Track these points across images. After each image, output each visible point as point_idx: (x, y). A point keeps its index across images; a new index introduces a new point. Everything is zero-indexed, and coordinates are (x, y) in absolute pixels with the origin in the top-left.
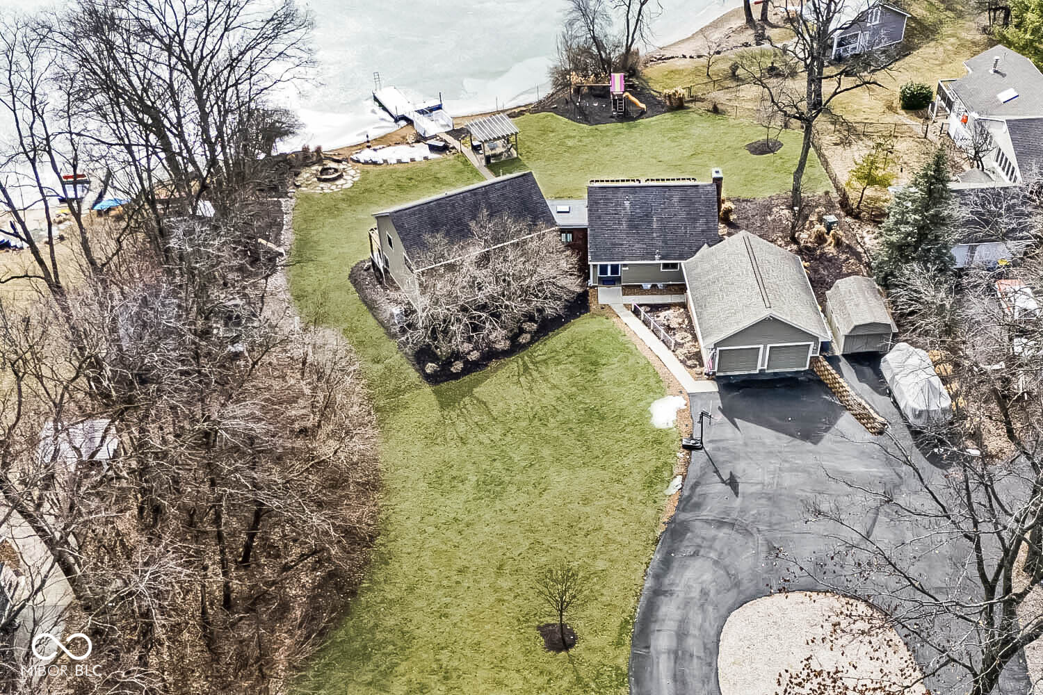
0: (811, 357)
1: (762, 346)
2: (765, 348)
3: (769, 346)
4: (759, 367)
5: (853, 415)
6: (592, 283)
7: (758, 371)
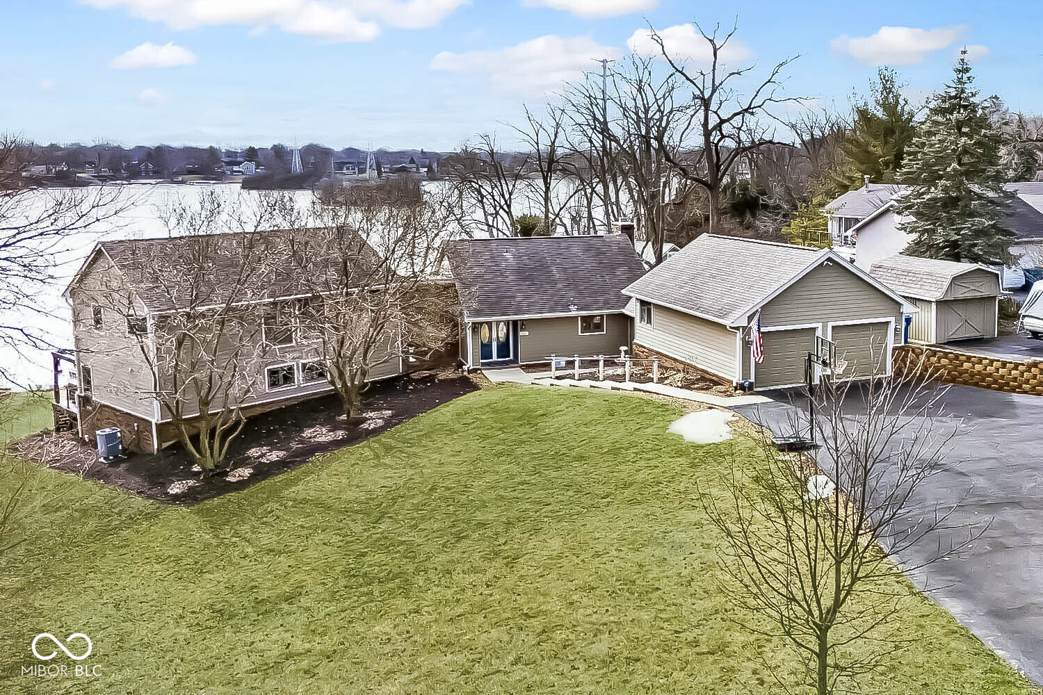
0: (893, 349)
1: (819, 325)
2: (825, 327)
3: (830, 325)
5: (1026, 392)
6: (470, 365)
7: (819, 382)
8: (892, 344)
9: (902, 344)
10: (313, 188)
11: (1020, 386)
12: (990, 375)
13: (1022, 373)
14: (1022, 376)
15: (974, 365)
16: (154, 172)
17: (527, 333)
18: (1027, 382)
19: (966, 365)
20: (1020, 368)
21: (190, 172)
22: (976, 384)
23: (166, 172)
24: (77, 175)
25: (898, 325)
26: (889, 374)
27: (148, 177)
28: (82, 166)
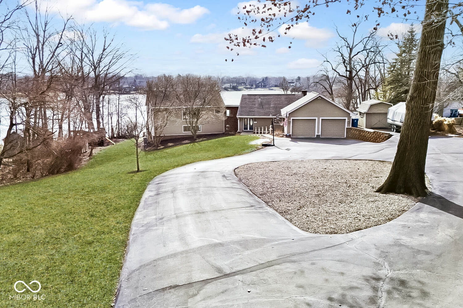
4: (316, 134)
5: (371, 142)
6: (239, 131)
7: (316, 137)
8: (346, 127)
9: (351, 127)
11: (371, 140)
13: (372, 135)
17: (256, 122)
20: (372, 133)
23: (267, 86)
24: (239, 87)
25: (349, 121)
26: (345, 137)
27: (261, 88)
28: (240, 84)
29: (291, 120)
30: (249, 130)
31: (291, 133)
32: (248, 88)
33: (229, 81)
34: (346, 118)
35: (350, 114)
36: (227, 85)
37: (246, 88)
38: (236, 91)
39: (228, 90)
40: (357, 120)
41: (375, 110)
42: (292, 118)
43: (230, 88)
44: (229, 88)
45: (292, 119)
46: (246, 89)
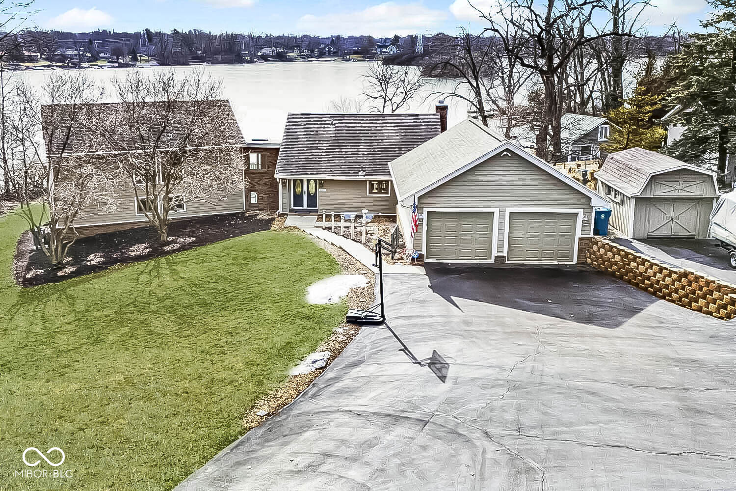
0: (580, 239)
1: (496, 211)
2: (502, 213)
3: (508, 211)
4: (494, 253)
5: (673, 301)
6: (281, 211)
7: (493, 261)
8: (579, 234)
9: (592, 235)
10: (418, 65)
11: (670, 295)
12: (649, 278)
13: (673, 282)
14: (673, 285)
15: (638, 265)
16: (334, 53)
17: (325, 190)
18: (676, 291)
19: (633, 265)
20: (674, 276)
21: (355, 53)
22: (637, 285)
23: (340, 53)
24: (288, 54)
25: (586, 219)
26: (575, 262)
27: (330, 56)
28: (292, 49)
29: (425, 216)
30: (305, 207)
31: (424, 252)
32: (304, 55)
33: (269, 41)
34: (580, 211)
35: (590, 199)
36: (267, 51)
37: (303, 55)
38: (283, 61)
39: (269, 60)
40: (608, 213)
41: (661, 191)
42: (426, 210)
43: (272, 57)
44: (269, 56)
45: (428, 212)
46: (302, 58)
